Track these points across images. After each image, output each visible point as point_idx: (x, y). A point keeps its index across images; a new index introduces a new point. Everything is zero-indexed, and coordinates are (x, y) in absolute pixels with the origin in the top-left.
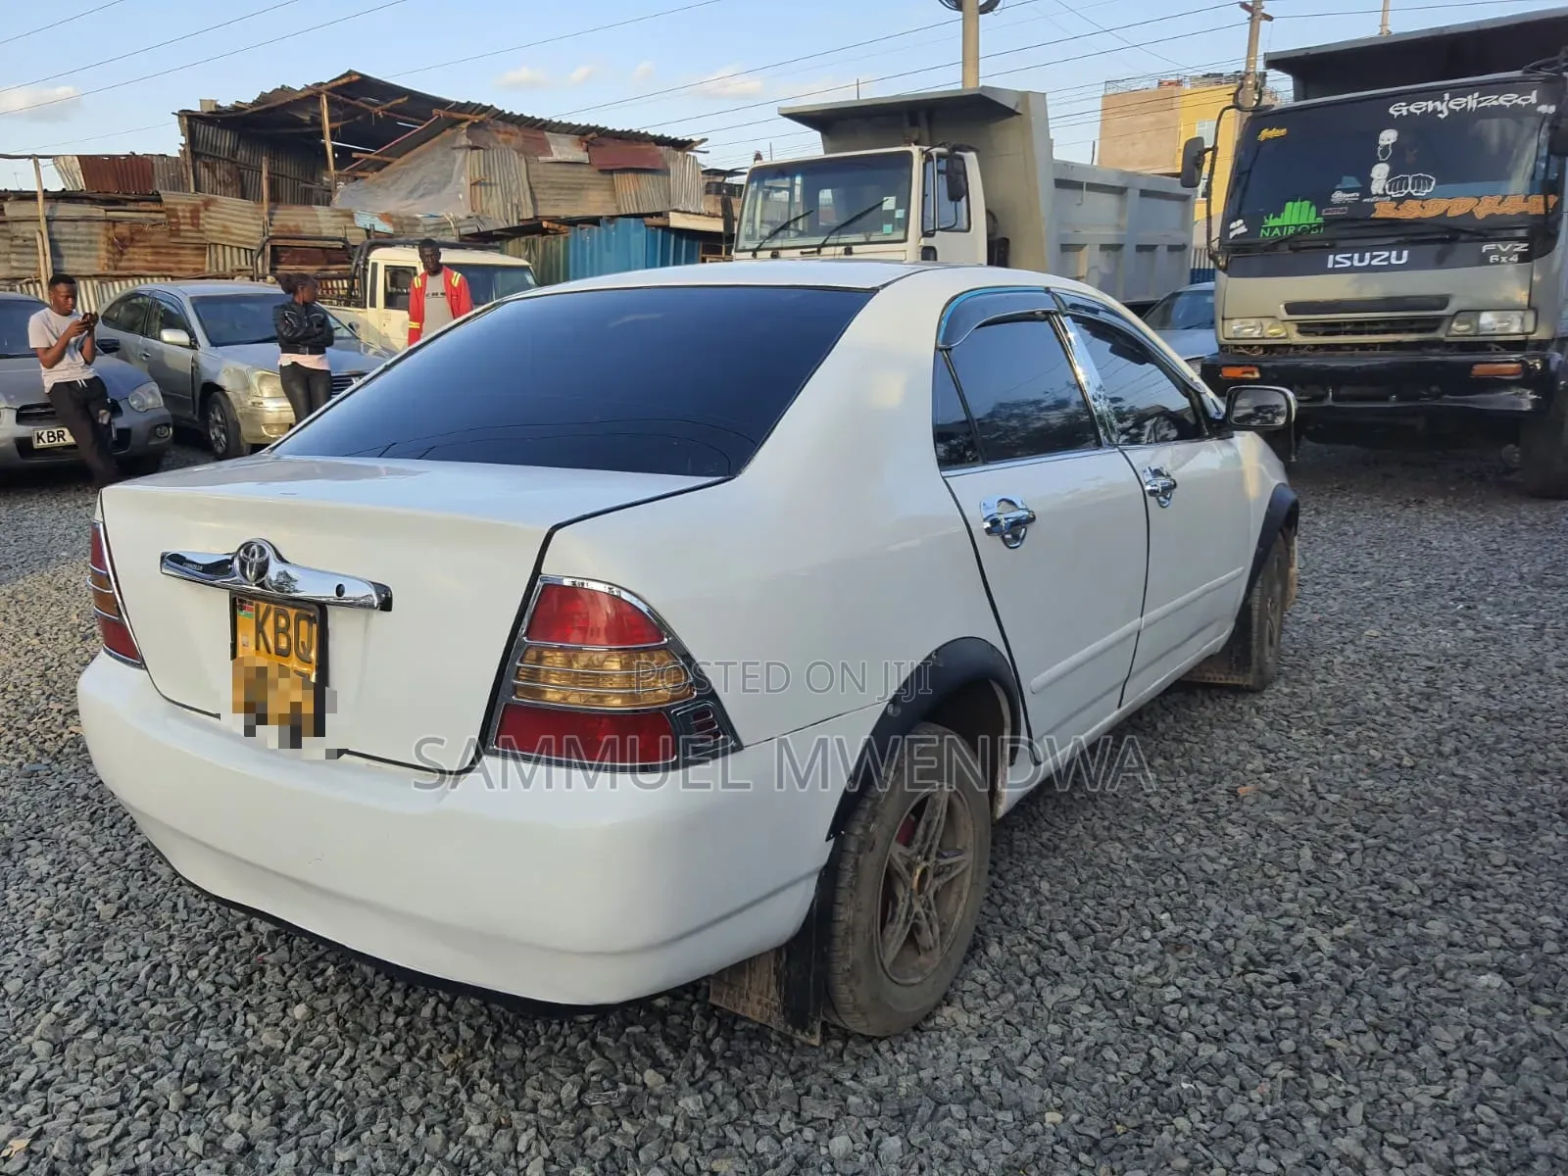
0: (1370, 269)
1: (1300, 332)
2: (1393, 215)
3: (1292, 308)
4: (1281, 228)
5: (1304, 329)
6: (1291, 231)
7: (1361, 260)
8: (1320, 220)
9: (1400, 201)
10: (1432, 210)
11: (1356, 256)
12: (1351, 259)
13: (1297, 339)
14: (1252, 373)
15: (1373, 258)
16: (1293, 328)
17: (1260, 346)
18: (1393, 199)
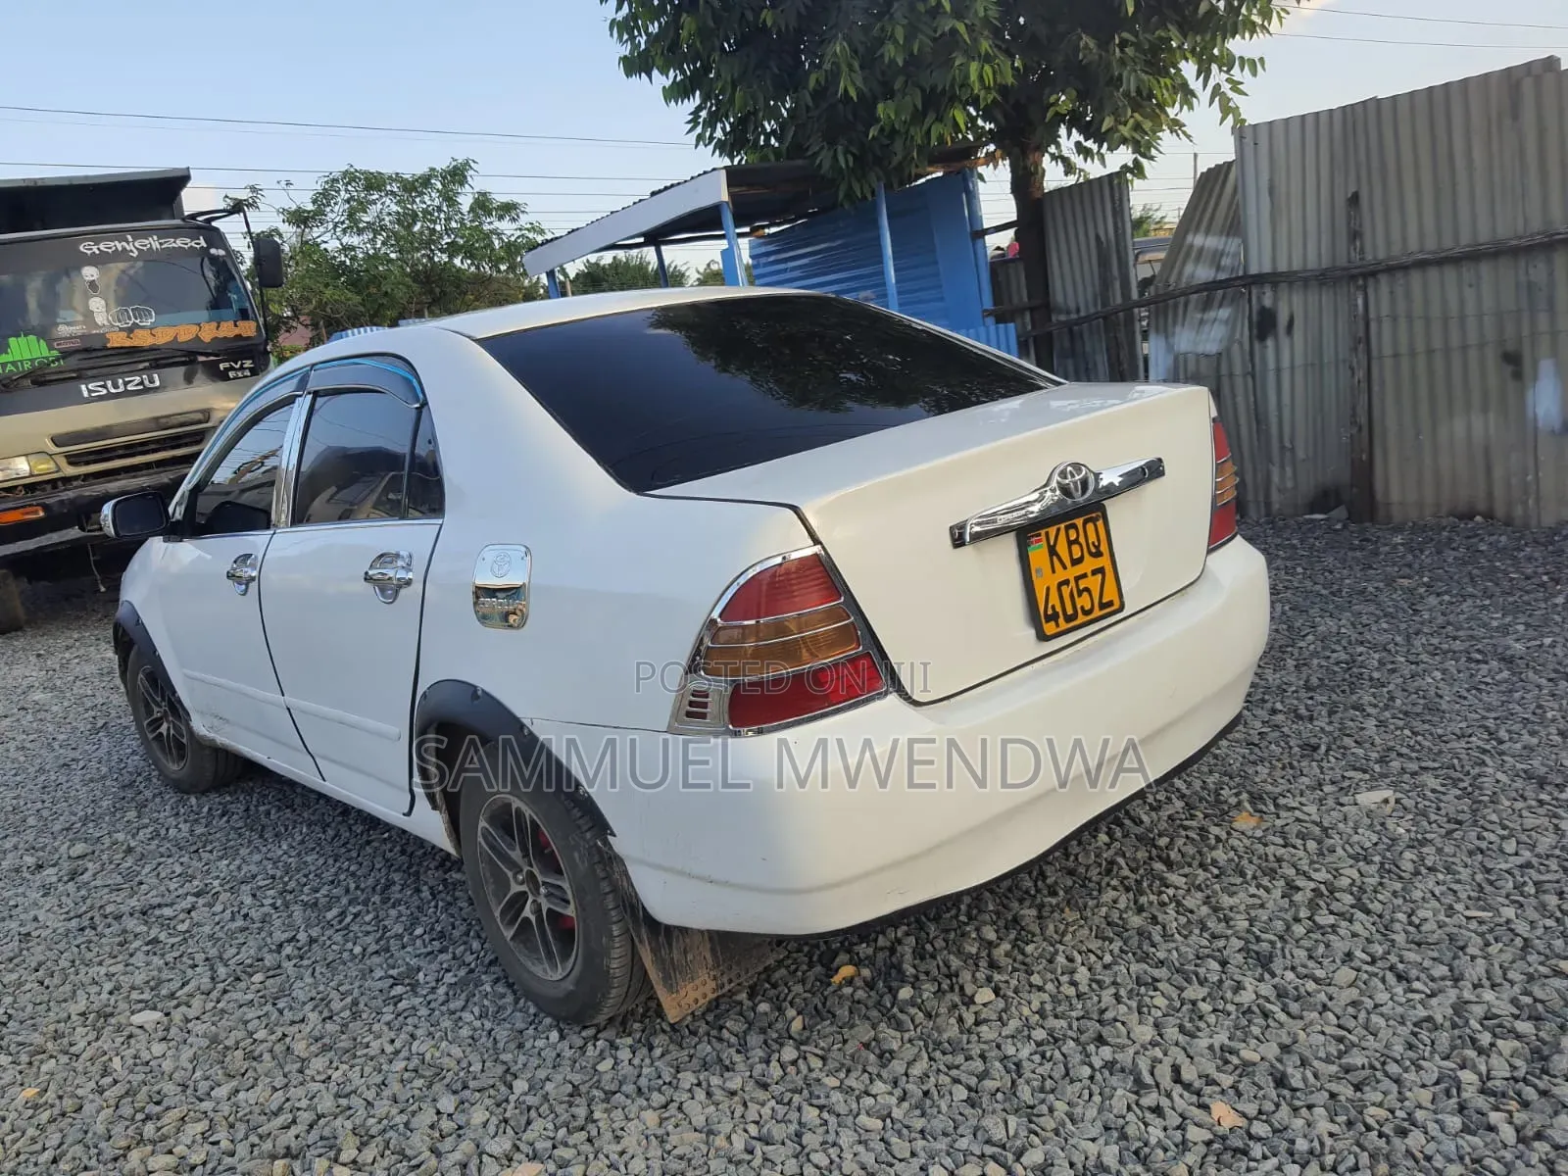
0: (127, 394)
1: (71, 463)
2: (128, 343)
3: (57, 441)
4: (14, 363)
5: (73, 460)
6: (27, 366)
7: (116, 386)
8: (55, 353)
9: (130, 330)
10: (163, 337)
11: (109, 383)
12: (104, 386)
13: (70, 471)
14: (36, 512)
15: (126, 384)
16: (63, 462)
17: (24, 486)
18: (121, 329)
